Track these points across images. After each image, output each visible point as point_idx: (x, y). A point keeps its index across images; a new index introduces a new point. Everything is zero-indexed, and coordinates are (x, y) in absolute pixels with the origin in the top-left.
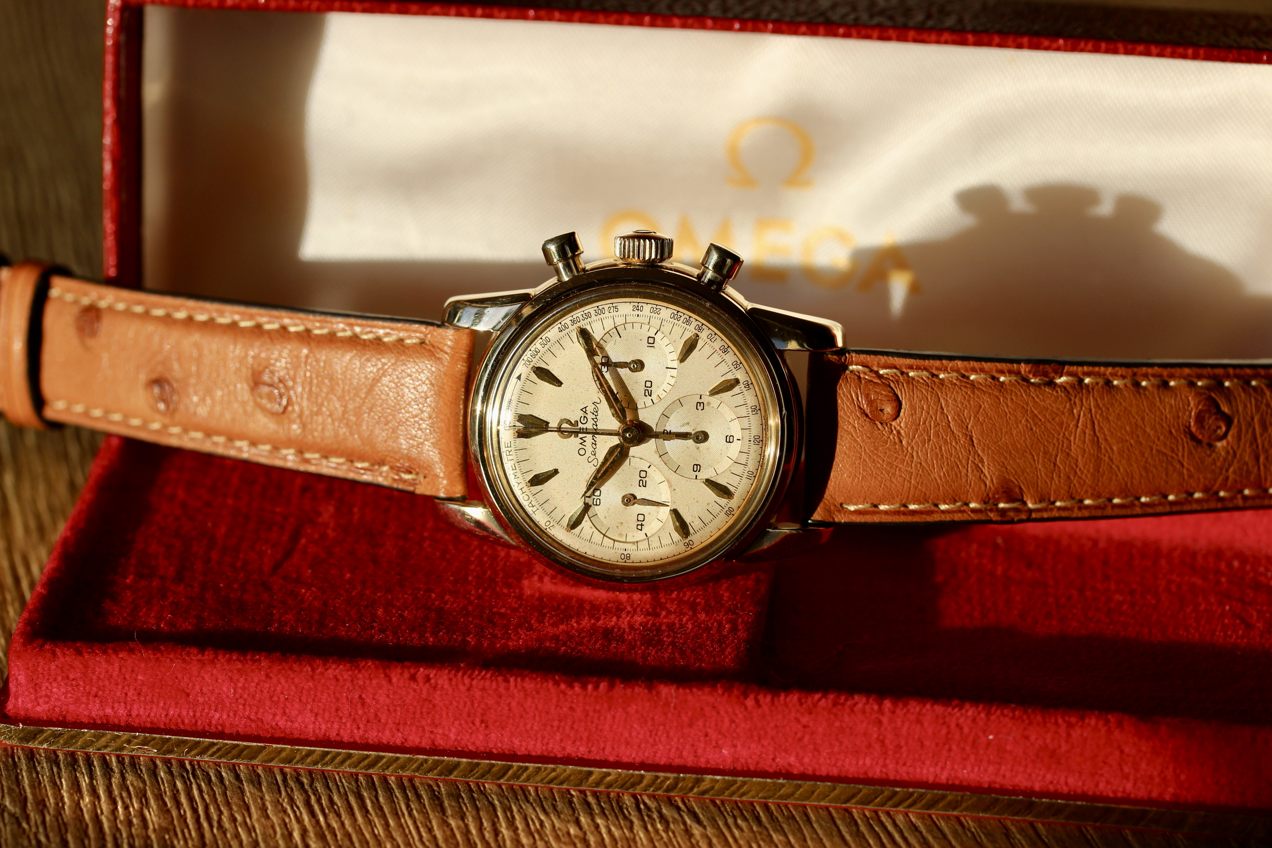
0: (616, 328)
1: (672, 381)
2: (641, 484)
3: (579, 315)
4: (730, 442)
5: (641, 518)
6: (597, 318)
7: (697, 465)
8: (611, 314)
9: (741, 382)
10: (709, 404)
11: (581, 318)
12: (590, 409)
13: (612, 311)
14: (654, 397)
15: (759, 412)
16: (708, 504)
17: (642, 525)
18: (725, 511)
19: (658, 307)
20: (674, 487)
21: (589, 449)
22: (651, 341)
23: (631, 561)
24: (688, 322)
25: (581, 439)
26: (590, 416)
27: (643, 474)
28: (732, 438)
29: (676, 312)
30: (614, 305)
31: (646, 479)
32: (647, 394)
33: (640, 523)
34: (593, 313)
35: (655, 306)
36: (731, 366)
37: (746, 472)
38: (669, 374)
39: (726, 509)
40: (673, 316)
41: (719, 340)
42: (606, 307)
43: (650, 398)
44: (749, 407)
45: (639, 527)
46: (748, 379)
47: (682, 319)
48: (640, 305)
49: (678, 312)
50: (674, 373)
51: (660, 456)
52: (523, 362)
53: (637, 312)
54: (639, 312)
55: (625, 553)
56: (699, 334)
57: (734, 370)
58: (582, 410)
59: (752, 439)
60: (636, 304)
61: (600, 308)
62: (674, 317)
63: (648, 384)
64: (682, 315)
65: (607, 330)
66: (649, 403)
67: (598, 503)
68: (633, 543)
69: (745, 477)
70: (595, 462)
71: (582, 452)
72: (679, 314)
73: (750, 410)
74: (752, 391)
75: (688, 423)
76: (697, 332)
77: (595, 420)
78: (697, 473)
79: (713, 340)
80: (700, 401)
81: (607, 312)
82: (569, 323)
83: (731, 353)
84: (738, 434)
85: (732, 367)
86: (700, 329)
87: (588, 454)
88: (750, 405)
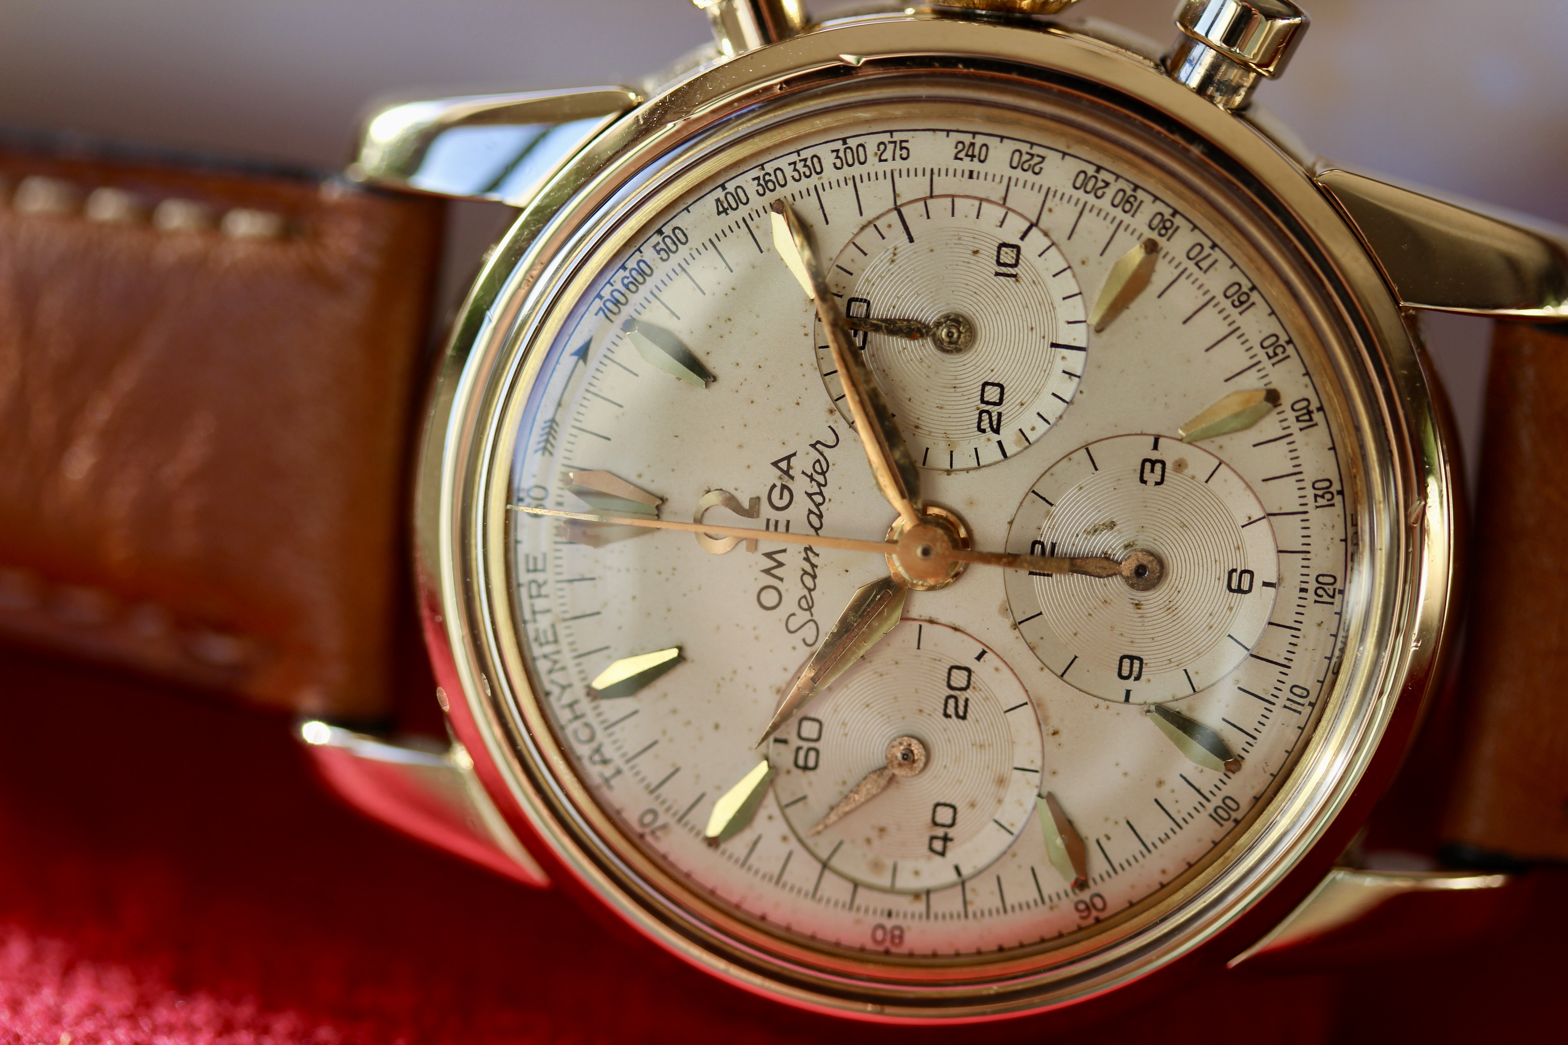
0: (898, 209)
1: (1068, 389)
2: (951, 710)
3: (783, 163)
4: (1239, 590)
5: (944, 815)
6: (840, 175)
7: (1132, 658)
8: (888, 166)
9: (1286, 401)
10: (1180, 465)
11: (789, 171)
12: (803, 463)
13: (888, 155)
14: (1008, 434)
15: (1338, 499)
16: (1160, 783)
17: (946, 839)
18: (1210, 807)
19: (1036, 150)
20: (1054, 723)
21: (793, 589)
22: (1008, 256)
23: (904, 949)
24: (1128, 203)
25: (769, 555)
26: (801, 486)
27: (959, 679)
28: (1246, 577)
29: (1091, 170)
30: (897, 137)
31: (968, 694)
32: (985, 425)
33: (940, 832)
34: (828, 160)
35: (1026, 148)
36: (1257, 349)
37: (1286, 688)
38: (1060, 365)
39: (1217, 801)
40: (1082, 182)
41: (1224, 263)
42: (871, 143)
43: (995, 437)
44: (1308, 484)
45: (938, 845)
46: (1310, 394)
47: (1110, 192)
48: (979, 140)
49: (1099, 169)
50: (1075, 361)
51: (1016, 626)
52: (598, 303)
53: (967, 164)
54: (975, 165)
55: (889, 923)
56: (1162, 242)
57: (1267, 363)
58: (775, 464)
59: (1312, 585)
60: (967, 139)
61: (853, 143)
62: (1084, 184)
63: (992, 394)
64: (1110, 178)
65: (869, 214)
66: (991, 453)
67: (811, 763)
68: (916, 896)
69: (1280, 702)
70: (809, 632)
71: (769, 598)
72: (1103, 175)
73: (1310, 492)
74: (1320, 433)
75: (1112, 525)
76: (1154, 236)
77: (817, 498)
78: (1130, 684)
79: (1204, 264)
80: (1155, 455)
81: (872, 160)
82: (751, 188)
83: (1261, 308)
84: (1265, 570)
85: (1262, 355)
86: (1166, 227)
87: (790, 604)
88: (1310, 473)
